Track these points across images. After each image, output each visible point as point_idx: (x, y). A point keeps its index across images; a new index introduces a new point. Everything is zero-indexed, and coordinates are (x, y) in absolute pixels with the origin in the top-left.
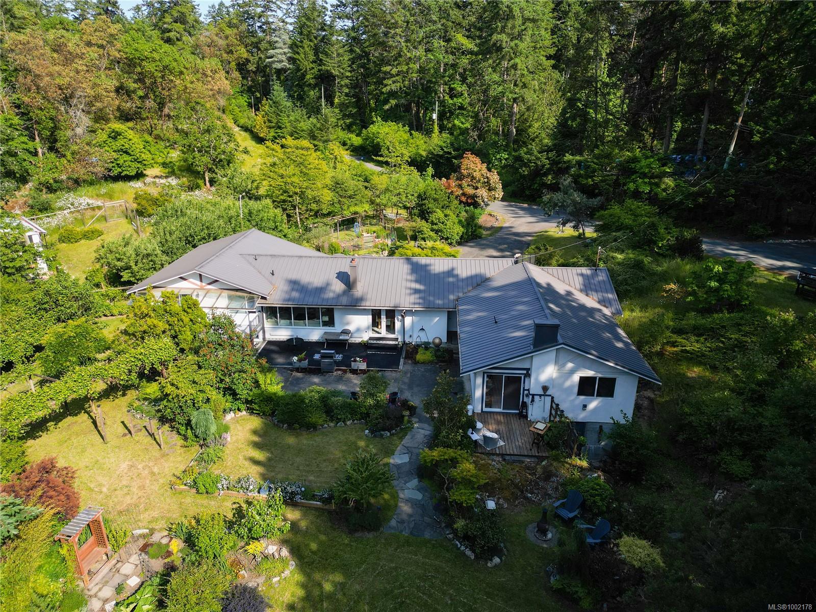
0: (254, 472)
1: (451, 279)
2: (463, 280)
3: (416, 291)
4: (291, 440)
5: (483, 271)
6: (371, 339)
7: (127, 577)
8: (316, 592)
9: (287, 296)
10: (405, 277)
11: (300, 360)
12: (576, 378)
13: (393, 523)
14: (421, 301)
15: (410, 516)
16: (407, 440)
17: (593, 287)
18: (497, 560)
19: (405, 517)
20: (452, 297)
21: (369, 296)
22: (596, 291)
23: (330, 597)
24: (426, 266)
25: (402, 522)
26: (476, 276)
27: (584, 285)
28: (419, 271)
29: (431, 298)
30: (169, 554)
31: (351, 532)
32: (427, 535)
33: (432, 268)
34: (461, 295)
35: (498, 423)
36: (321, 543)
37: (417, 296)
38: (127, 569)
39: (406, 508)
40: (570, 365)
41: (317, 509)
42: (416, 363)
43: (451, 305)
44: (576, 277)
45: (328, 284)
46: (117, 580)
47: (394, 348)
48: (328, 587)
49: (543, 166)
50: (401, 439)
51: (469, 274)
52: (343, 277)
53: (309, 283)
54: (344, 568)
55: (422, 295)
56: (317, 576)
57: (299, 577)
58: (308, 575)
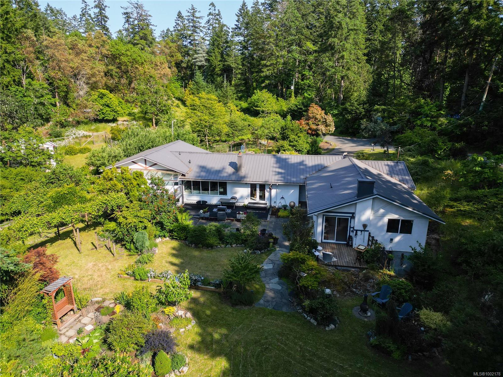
0: (172, 270)
1: (302, 167)
2: (309, 167)
3: (279, 173)
4: (196, 253)
5: (322, 163)
6: (249, 203)
7: (85, 325)
8: (209, 339)
9: (198, 175)
10: (272, 165)
11: (204, 212)
12: (386, 220)
13: (262, 301)
14: (282, 179)
15: (273, 298)
16: (272, 256)
17: (395, 172)
18: (332, 326)
19: (269, 299)
20: (302, 177)
21: (249, 176)
22: (398, 175)
23: (218, 342)
24: (286, 159)
25: (268, 301)
26: (318, 165)
27: (390, 171)
28: (282, 163)
29: (289, 177)
30: (114, 313)
31: (234, 305)
32: (284, 310)
33: (289, 160)
34: (308, 176)
35: (333, 248)
36: (213, 311)
37: (280, 176)
38: (85, 320)
39: (270, 294)
40: (382, 211)
41: (211, 291)
42: (278, 217)
43: (302, 181)
44: (384, 167)
45: (224, 169)
46: (79, 326)
47: (264, 209)
48: (216, 336)
49: (361, 113)
50: (268, 256)
51: (313, 164)
52: (233, 164)
53: (212, 168)
54: (228, 326)
55: (283, 175)
56: (210, 330)
57: (197, 329)
58: (203, 329)
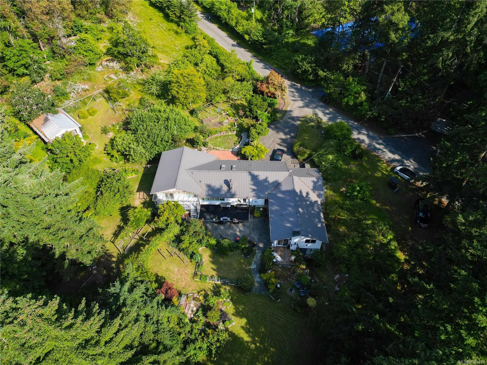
0: (214, 273)
1: (266, 184)
2: (270, 184)
4: (221, 260)
5: (278, 179)
6: (238, 205)
8: (238, 310)
9: (208, 194)
10: (249, 182)
11: (216, 220)
12: (305, 240)
14: (256, 195)
15: (258, 287)
16: (255, 259)
18: (280, 300)
20: (267, 193)
21: (237, 193)
22: (317, 190)
25: (256, 289)
26: (275, 181)
27: (314, 187)
28: (254, 178)
29: (259, 194)
30: (200, 300)
32: (263, 293)
33: (259, 177)
34: (270, 192)
35: (281, 251)
36: (237, 297)
37: (254, 192)
38: (192, 305)
39: (256, 284)
40: (303, 237)
41: (234, 286)
42: (254, 217)
43: (266, 197)
44: (311, 182)
45: (221, 187)
46: (191, 309)
47: (246, 209)
48: (241, 309)
52: (227, 183)
53: (214, 186)
54: (243, 304)
56: (238, 306)
57: (233, 307)
58: (235, 306)
